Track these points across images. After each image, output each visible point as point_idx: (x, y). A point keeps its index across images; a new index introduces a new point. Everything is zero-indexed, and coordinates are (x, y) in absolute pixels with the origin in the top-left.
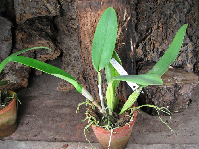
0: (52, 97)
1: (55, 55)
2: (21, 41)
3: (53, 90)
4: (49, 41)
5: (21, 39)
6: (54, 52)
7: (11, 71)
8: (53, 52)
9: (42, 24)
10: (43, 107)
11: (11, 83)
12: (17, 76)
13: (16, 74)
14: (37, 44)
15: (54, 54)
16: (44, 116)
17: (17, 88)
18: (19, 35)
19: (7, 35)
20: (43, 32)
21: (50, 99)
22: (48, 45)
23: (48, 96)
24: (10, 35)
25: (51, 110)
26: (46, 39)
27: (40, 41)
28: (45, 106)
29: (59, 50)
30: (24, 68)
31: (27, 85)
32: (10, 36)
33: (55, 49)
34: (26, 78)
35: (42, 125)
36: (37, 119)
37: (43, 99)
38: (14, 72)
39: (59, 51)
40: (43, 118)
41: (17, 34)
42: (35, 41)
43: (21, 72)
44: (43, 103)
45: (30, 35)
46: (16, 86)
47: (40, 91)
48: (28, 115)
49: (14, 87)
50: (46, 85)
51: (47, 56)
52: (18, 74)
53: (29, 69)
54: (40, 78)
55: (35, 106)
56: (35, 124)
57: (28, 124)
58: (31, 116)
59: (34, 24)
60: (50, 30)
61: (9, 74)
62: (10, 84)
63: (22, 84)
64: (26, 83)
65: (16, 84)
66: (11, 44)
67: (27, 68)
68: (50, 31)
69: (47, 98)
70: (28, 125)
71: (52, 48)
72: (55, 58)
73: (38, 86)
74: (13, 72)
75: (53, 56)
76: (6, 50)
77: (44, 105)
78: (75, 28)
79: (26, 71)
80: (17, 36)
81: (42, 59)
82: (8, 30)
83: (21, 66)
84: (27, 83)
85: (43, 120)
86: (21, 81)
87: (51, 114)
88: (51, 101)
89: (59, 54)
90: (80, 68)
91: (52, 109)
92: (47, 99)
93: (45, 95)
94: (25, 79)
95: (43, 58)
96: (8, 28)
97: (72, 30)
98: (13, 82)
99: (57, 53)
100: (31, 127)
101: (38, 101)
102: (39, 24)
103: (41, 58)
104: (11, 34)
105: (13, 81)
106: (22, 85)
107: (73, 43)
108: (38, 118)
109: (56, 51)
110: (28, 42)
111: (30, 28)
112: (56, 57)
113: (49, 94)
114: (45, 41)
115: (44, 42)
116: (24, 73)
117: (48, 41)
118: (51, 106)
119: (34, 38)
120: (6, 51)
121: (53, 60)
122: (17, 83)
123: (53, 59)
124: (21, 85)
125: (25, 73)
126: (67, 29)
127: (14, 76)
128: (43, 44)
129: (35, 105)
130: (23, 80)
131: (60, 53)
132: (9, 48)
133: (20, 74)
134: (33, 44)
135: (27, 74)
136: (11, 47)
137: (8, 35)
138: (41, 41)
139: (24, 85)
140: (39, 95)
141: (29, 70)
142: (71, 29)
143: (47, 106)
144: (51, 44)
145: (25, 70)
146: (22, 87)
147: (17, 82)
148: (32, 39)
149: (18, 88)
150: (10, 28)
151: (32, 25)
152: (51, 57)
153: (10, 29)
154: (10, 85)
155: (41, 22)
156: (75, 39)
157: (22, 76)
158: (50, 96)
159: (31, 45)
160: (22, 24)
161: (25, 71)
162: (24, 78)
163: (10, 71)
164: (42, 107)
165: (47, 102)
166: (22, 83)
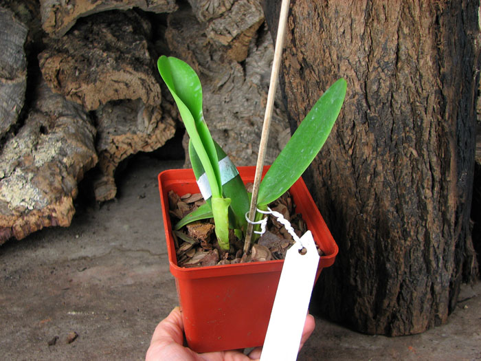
0: (156, 257)
1: (159, 136)
2: (56, 83)
3: (155, 239)
4: (148, 74)
5: (57, 76)
6: (157, 127)
7: (19, 172)
8: (155, 125)
9: (123, 39)
10: (128, 286)
11: (17, 209)
12: (37, 187)
13: (36, 179)
14: (107, 83)
15: (158, 132)
16: (132, 314)
17: (36, 229)
18: (49, 63)
19: (10, 61)
20: (127, 55)
21: (148, 264)
22: (144, 91)
23: (139, 254)
24: (20, 63)
25: (157, 296)
26: (136, 69)
27: (119, 71)
28: (133, 282)
29: (170, 121)
30: (61, 162)
31: (70, 219)
32: (22, 65)
33: (159, 117)
34: (66, 195)
35: (130, 345)
36: (108, 323)
37: (125, 264)
38: (30, 175)
39: (171, 125)
40: (129, 320)
41: (42, 61)
42: (102, 73)
43: (53, 174)
44: (125, 274)
45: (87, 61)
46: (33, 219)
47: (113, 244)
48: (74, 313)
49: (27, 223)
50: (130, 227)
51: (135, 137)
52: (41, 179)
53: (77, 170)
54: (108, 210)
55: (97, 285)
56: (103, 339)
57: (74, 340)
58: (86, 314)
59: (96, 37)
60: (149, 51)
61: (13, 178)
62: (14, 212)
63: (54, 215)
64: (69, 211)
65: (35, 212)
66: (23, 89)
67: (71, 165)
68: (147, 54)
69: (138, 262)
70: (73, 343)
71: (156, 99)
72: (159, 146)
73: (106, 229)
74: (27, 173)
75: (154, 138)
76: (5, 104)
77: (130, 281)
78: (226, 44)
79: (69, 174)
80: (44, 64)
81: (117, 147)
82: (14, 47)
83: (53, 158)
84: (72, 213)
85: (130, 326)
86: (50, 203)
87: (156, 307)
88: (152, 270)
89: (171, 133)
90: (247, 159)
91: (161, 291)
92: (140, 264)
93: (130, 254)
94: (65, 199)
95: (120, 145)
96: (17, 42)
97: (210, 62)
98: (23, 204)
99: (165, 128)
100: (86, 352)
101: (106, 269)
102: (114, 36)
103: (114, 146)
104: (23, 60)
105: (23, 200)
106: (55, 218)
107: (216, 97)
108: (109, 320)
109: (162, 122)
110: (78, 77)
111: (86, 45)
112: (163, 140)
113: (143, 250)
114: (135, 73)
115: (132, 77)
116: (63, 177)
117: (143, 76)
118: (153, 283)
119: (98, 66)
120: (5, 110)
121: (151, 150)
122: (39, 210)
123: (152, 147)
124: (50, 217)
125: (65, 180)
126: (194, 60)
127: (27, 187)
128: (127, 84)
129: (98, 282)
130: (58, 199)
131: (174, 131)
132: (14, 100)
133: (47, 182)
134: (95, 81)
135: (71, 182)
136: (24, 98)
137: (16, 62)
138: (122, 72)
139: (60, 216)
140: (110, 253)
141: (79, 172)
142: (209, 59)
143: (141, 283)
144: (151, 86)
145: (64, 169)
146: (54, 224)
147: (38, 207)
148: (93, 69)
149: (41, 228)
150: (23, 41)
151: (90, 39)
152: (147, 142)
153: (22, 45)
154: (13, 215)
155: (117, 34)
156: (222, 86)
157: (55, 188)
158: (146, 255)
159: (88, 84)
160: (60, 37)
161: (65, 174)
162: (61, 193)
163: (14, 170)
164: (123, 286)
165: (140, 272)
166: (54, 210)
